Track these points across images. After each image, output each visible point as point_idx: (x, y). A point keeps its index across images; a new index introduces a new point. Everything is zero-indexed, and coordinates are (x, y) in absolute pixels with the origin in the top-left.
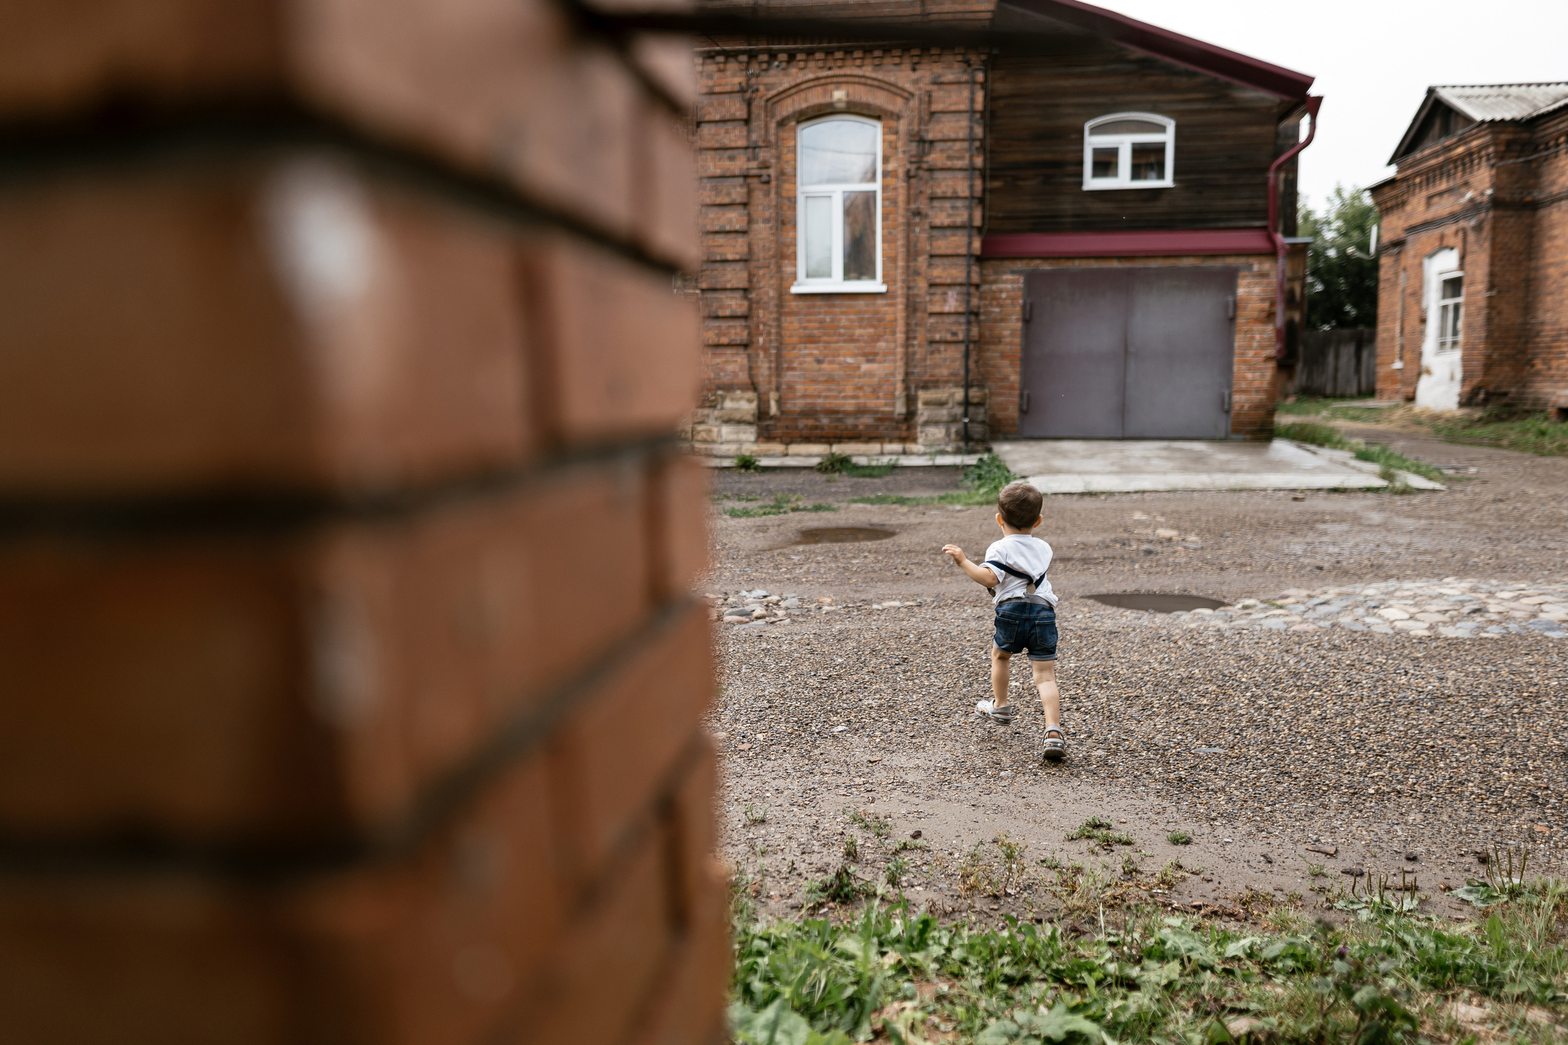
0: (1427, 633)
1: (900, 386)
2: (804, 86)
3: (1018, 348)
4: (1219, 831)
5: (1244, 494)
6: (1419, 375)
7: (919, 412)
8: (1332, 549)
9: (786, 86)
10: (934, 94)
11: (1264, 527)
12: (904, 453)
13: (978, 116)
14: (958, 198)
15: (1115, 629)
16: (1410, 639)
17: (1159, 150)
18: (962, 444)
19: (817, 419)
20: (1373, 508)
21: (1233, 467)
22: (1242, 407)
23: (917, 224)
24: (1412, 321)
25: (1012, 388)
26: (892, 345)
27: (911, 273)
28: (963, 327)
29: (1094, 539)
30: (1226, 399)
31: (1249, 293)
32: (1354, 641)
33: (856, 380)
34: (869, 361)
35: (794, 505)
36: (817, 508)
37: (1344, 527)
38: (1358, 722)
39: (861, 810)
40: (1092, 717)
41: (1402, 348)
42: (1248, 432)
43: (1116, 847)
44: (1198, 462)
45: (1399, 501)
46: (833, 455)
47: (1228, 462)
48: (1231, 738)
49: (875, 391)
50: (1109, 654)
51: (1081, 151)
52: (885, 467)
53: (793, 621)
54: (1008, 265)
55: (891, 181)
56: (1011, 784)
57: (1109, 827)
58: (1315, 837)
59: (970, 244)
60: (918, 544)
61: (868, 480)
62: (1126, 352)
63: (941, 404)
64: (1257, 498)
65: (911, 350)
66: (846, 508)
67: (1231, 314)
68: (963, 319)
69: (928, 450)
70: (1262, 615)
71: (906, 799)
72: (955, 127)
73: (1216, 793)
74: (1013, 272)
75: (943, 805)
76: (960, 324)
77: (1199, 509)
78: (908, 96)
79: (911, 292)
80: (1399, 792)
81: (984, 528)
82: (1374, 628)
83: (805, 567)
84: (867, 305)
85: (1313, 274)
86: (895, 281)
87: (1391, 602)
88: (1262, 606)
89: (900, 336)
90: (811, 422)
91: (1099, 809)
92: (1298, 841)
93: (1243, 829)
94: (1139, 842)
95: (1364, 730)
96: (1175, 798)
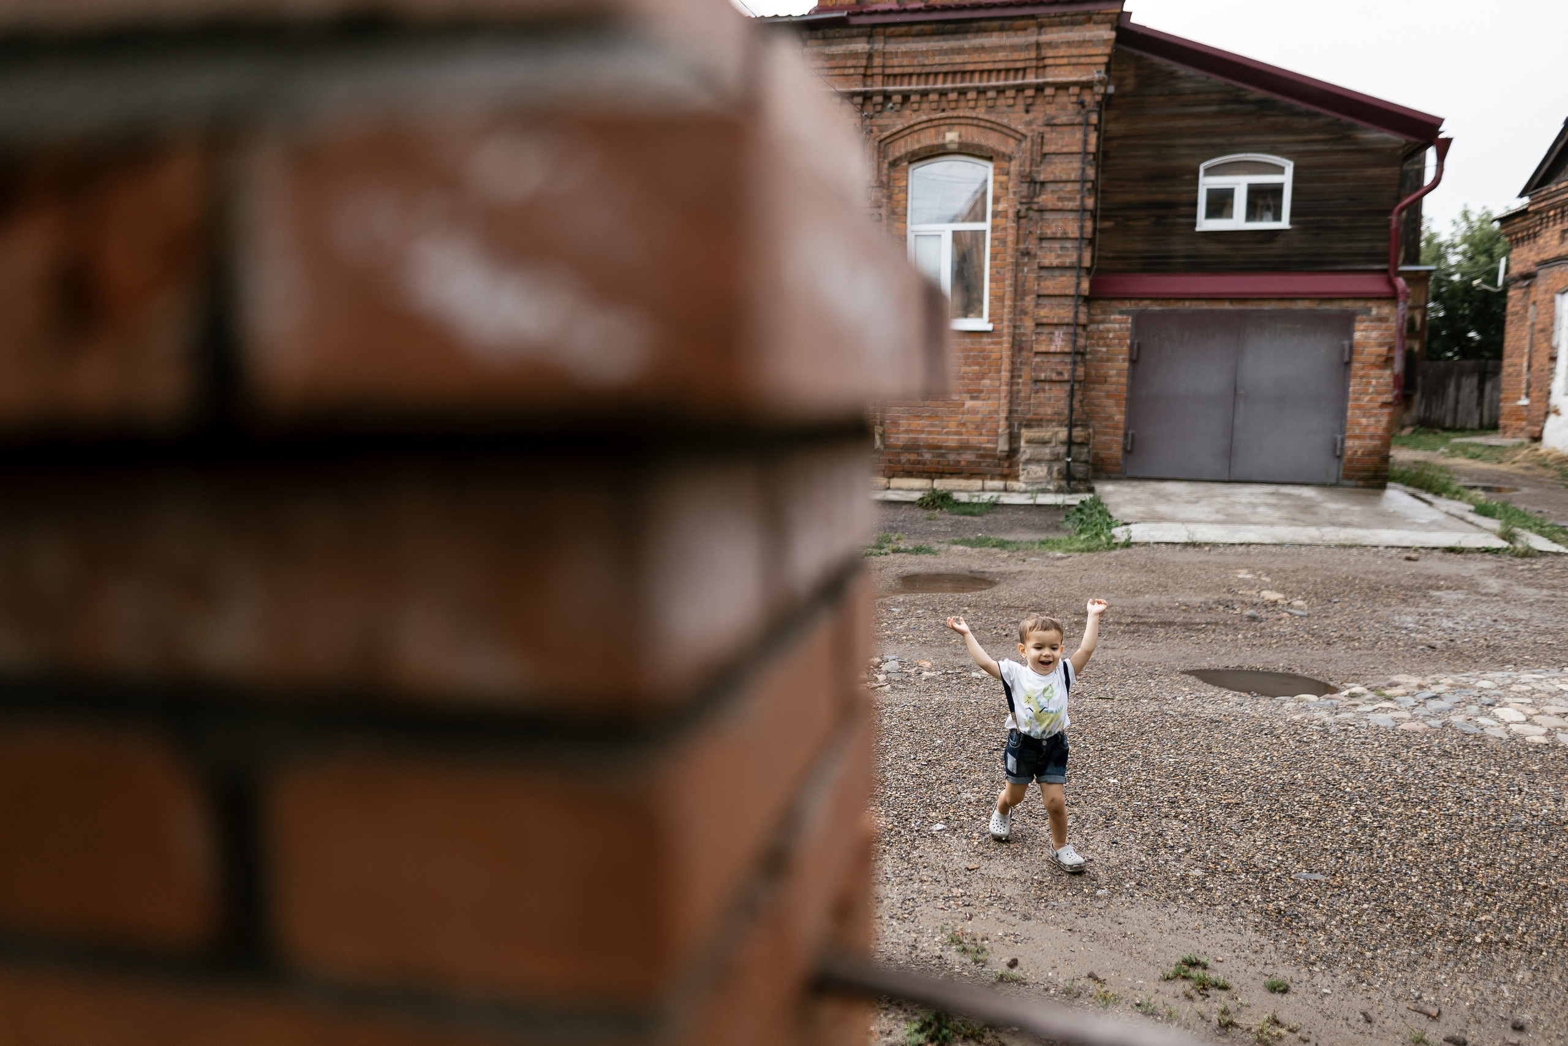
0: (1544, 740)
1: (1003, 423)
2: (916, 128)
3: (1125, 388)
4: (1318, 978)
5: (1354, 551)
6: (1547, 414)
7: (1022, 450)
8: (1447, 623)
9: (900, 127)
10: (1046, 136)
11: (1374, 591)
12: (1005, 490)
13: (1091, 157)
14: (1068, 239)
15: (1216, 717)
16: (1525, 746)
17: (1276, 191)
18: (1064, 483)
19: (919, 454)
20: (1491, 573)
21: (1343, 519)
22: (1356, 452)
23: (1025, 264)
24: (1541, 359)
25: (1116, 428)
26: (997, 383)
27: (1018, 312)
28: (1069, 367)
29: (1197, 599)
30: (1339, 445)
31: (1367, 337)
32: (1465, 747)
33: (960, 416)
34: (972, 398)
35: (895, 547)
36: (918, 551)
37: (1460, 595)
38: (1466, 851)
39: (959, 928)
40: (1190, 826)
41: (1529, 386)
42: (1360, 479)
43: (1212, 992)
44: (1306, 513)
45: (1520, 565)
46: (934, 490)
47: (1339, 512)
48: (1333, 862)
49: (978, 427)
50: (1209, 748)
51: (1196, 191)
52: (986, 504)
53: (894, 688)
54: (1117, 305)
55: (1000, 221)
56: (1107, 906)
57: (1205, 967)
58: (1417, 994)
59: (1078, 284)
60: (1018, 598)
61: (969, 518)
62: (1235, 394)
63: (1044, 443)
64: (1368, 556)
65: (1015, 388)
66: (948, 550)
67: (1346, 359)
68: (1068, 359)
69: (1030, 488)
70: (1370, 708)
71: (1003, 917)
72: (1067, 169)
73: (1316, 930)
74: (1121, 313)
75: (1040, 927)
76: (1066, 363)
77: (1306, 568)
78: (1021, 138)
79: (1017, 331)
80: (1507, 943)
81: (1085, 581)
82: (1487, 731)
83: (905, 623)
84: (972, 343)
85: (1435, 299)
86: (1002, 320)
87: (1507, 700)
88: (1371, 695)
89: (1005, 375)
90: (913, 457)
91: (1195, 943)
92: (1400, 997)
93: (1343, 977)
94: (1236, 987)
95: (1473, 862)
96: (1273, 934)
